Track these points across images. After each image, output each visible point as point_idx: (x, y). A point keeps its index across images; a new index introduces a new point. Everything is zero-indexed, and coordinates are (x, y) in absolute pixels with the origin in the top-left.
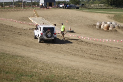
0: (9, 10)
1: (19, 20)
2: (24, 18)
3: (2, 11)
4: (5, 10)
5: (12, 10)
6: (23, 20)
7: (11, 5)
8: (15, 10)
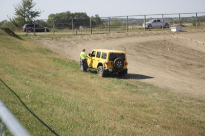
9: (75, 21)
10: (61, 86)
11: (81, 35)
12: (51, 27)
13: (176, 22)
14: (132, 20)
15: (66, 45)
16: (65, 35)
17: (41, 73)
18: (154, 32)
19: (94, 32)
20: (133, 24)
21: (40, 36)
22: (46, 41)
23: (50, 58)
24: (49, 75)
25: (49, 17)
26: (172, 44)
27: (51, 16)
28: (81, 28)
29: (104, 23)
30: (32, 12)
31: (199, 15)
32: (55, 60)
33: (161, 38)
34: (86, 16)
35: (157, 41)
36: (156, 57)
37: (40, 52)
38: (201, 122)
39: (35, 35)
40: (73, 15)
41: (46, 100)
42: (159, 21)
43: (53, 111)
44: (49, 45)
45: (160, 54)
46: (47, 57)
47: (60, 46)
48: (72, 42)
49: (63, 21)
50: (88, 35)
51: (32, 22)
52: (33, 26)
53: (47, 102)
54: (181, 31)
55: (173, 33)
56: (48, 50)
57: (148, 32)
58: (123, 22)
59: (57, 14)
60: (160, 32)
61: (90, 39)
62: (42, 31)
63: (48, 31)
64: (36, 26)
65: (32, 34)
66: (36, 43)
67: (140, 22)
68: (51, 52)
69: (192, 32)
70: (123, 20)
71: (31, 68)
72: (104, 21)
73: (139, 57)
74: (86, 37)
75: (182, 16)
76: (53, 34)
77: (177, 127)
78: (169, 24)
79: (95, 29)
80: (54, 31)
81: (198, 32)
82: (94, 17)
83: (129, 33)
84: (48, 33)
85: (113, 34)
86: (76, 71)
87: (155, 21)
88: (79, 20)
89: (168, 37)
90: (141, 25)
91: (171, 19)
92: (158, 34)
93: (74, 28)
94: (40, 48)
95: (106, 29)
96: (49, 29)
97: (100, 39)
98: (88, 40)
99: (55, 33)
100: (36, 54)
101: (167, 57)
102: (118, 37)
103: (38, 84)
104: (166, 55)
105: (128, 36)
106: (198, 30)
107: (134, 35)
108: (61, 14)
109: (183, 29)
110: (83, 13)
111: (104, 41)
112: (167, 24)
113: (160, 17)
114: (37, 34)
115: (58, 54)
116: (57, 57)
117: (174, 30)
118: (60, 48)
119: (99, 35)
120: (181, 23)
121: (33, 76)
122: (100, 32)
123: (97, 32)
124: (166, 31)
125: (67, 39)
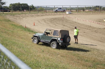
0: (88, 13)
1: (96, 21)
2: (100, 19)
3: (83, 14)
4: (86, 13)
5: (91, 13)
6: (99, 21)
7: (90, 10)
8: (93, 13)
9: (22, 7)
10: (15, 37)
11: (25, 14)
12: (11, 10)
13: (68, 9)
14: (48, 8)
15: (18, 18)
16: (17, 14)
17: (6, 31)
18: (58, 13)
19: (31, 13)
20: (49, 10)
21: (6, 13)
22: (8, 16)
23: (10, 24)
24: (10, 32)
25: (10, 5)
26: (66, 19)
27: (11, 4)
28: (25, 10)
29: (36, 9)
30: (2, 3)
31: (79, 7)
32: (12, 25)
33: (62, 16)
34: (27, 5)
35: (60, 18)
36: (59, 25)
37: (6, 21)
38: (78, 54)
39: (3, 13)
40: (21, 5)
41: (8, 43)
42: (61, 9)
43: (12, 48)
44: (10, 18)
45: (61, 23)
46: (9, 24)
47: (15, 18)
48: (21, 17)
49: (17, 7)
50: (28, 14)
51: (2, 7)
52: (2, 9)
53: (9, 44)
54: (71, 14)
55: (67, 14)
56: (9, 20)
57: (56, 13)
58: (45, 8)
59: (14, 4)
60: (61, 14)
61: (29, 16)
62: (7, 11)
63: (9, 11)
64: (4, 9)
65: (2, 12)
66: (3, 17)
67: (52, 9)
68: (11, 21)
69: (75, 14)
70: (44, 8)
71: (1, 28)
72: (35, 8)
73: (51, 25)
74: (27, 15)
75: (71, 7)
76: (12, 13)
77: (67, 56)
78: (65, 10)
79: (31, 11)
80: (12, 12)
81: (78, 14)
82: (31, 6)
83: (47, 14)
84: (9, 12)
85: (40, 14)
86: (22, 30)
87: (59, 9)
88: (24, 7)
89: (65, 16)
90: (53, 10)
91: (66, 8)
92: (60, 15)
93: (22, 11)
94: (6, 19)
95: (36, 11)
96: (10, 10)
97: (34, 16)
98: (28, 16)
99: (13, 13)
100: (4, 22)
101: (64, 25)
102: (42, 15)
103: (5, 36)
104: (63, 24)
105: (46, 15)
106: (78, 13)
107: (49, 15)
108: (16, 4)
109: (71, 13)
110: (26, 4)
111: (35, 17)
112: (64, 10)
113: (61, 7)
114: (4, 12)
115: (14, 22)
116: (13, 23)
117: (67, 13)
118: (15, 20)
119: (33, 14)
120: (71, 10)
121: (2, 32)
122: (33, 13)
123: (32, 13)
124: (64, 13)
125: (18, 16)
